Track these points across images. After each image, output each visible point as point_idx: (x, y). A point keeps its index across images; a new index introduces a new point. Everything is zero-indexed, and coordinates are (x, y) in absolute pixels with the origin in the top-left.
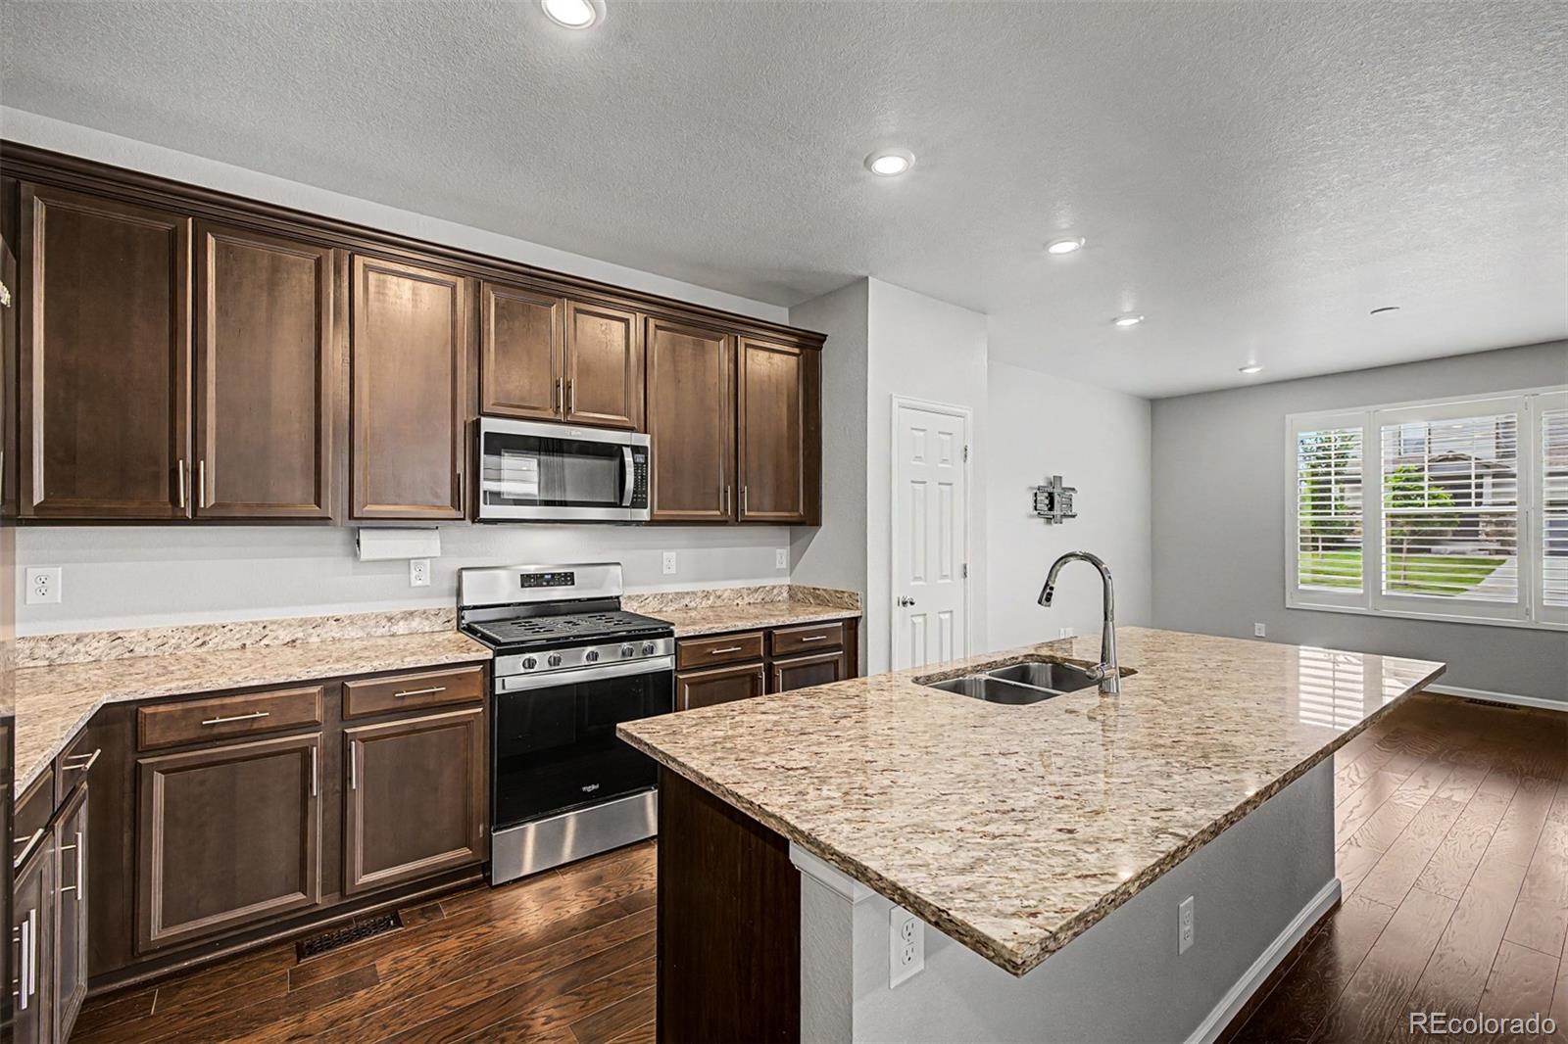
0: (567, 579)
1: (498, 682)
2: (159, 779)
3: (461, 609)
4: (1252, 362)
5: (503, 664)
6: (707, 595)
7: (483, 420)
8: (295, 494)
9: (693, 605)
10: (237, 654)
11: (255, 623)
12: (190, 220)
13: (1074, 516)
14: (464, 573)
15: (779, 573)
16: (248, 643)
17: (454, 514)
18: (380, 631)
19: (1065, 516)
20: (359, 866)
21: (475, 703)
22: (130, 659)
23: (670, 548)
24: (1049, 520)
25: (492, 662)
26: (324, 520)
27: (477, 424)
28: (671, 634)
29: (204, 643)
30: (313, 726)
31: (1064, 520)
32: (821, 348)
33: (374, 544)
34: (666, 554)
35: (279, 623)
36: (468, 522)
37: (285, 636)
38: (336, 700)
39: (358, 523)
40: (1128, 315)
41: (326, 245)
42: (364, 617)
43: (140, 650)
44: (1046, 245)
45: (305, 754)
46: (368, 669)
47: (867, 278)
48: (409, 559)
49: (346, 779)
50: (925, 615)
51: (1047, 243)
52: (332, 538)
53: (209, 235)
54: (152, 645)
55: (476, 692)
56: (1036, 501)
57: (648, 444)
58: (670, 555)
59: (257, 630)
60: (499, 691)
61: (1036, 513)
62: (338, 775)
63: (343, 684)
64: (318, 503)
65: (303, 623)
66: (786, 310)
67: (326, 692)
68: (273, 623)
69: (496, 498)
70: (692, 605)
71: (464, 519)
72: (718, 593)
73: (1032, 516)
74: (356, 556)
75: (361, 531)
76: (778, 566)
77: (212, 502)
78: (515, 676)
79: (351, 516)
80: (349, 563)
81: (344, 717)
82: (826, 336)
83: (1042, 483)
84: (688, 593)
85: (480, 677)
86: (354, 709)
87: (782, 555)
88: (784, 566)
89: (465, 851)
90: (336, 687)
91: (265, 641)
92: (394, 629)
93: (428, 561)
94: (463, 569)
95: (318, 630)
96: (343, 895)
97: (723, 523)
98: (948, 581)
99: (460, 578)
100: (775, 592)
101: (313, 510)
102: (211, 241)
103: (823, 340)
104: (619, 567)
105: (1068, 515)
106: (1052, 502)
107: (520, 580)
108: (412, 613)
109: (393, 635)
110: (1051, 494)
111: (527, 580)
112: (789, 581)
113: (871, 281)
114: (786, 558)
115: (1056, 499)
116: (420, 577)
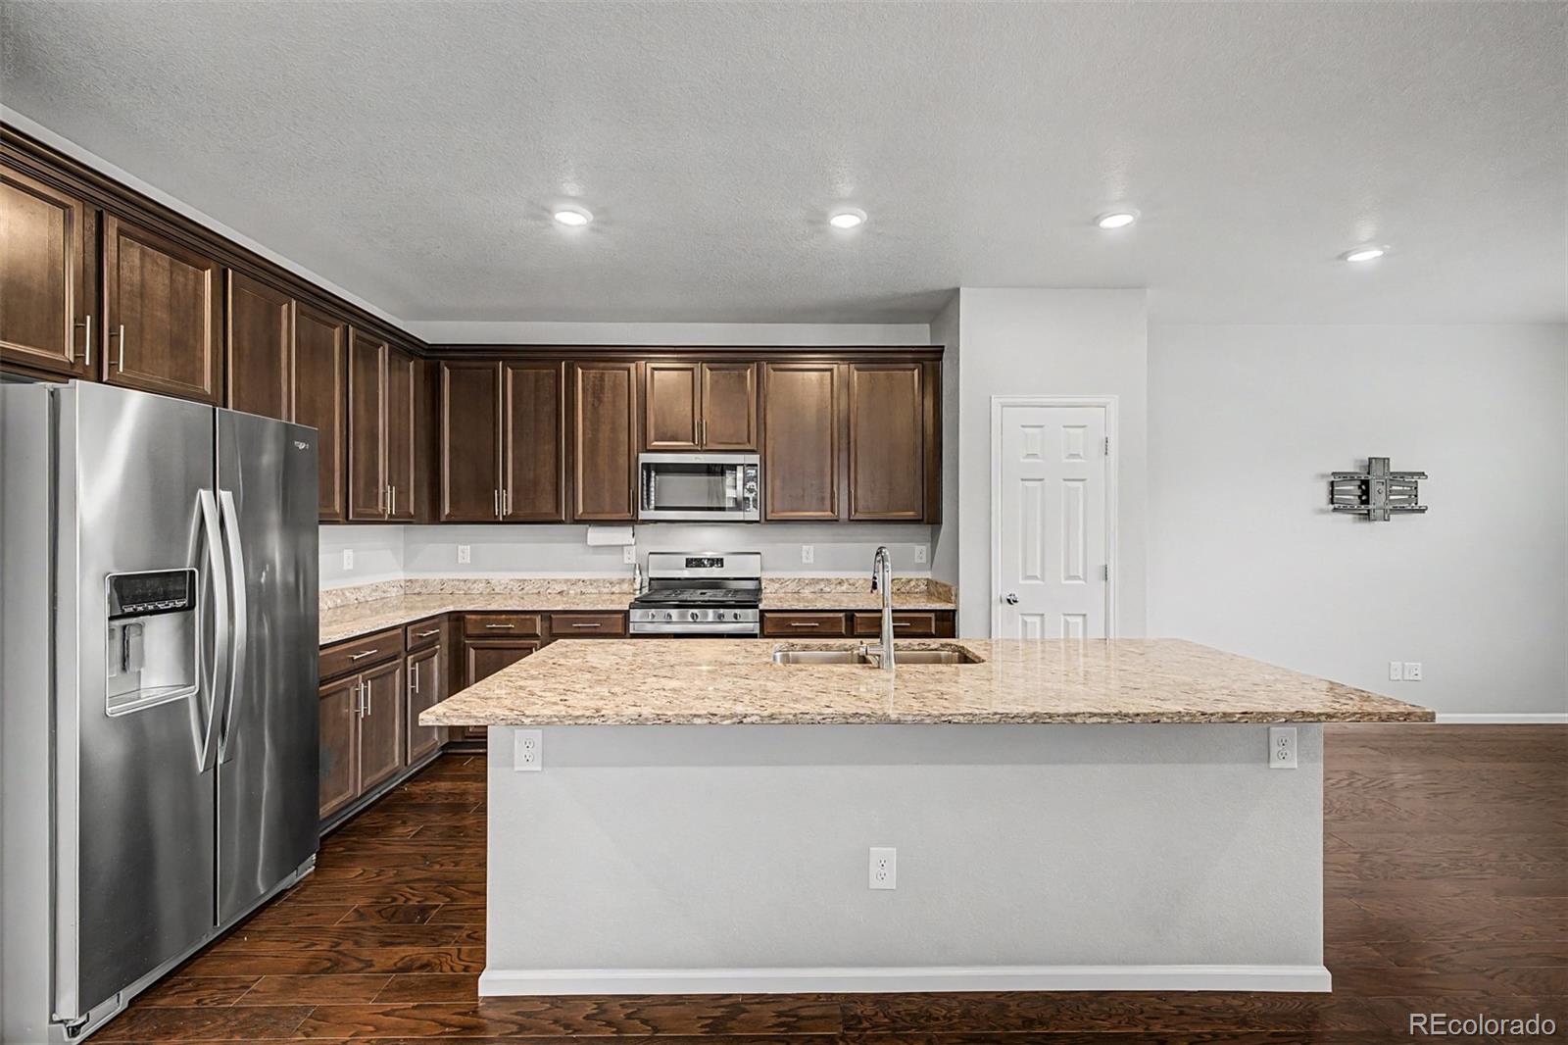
0: (719, 562)
1: (632, 625)
2: (472, 652)
3: (650, 580)
5: (635, 614)
6: (844, 582)
7: (640, 455)
8: (547, 507)
9: (827, 589)
10: (536, 596)
11: (545, 580)
12: (501, 363)
13: (1421, 511)
14: (651, 557)
15: (919, 568)
17: (628, 516)
18: (606, 590)
19: (1395, 510)
22: (493, 593)
23: (806, 542)
24: (1366, 517)
25: (628, 611)
26: (563, 522)
27: (637, 457)
28: (757, 607)
31: (1395, 517)
32: (941, 359)
34: (805, 547)
35: (556, 581)
40: (1366, 248)
41: (560, 360)
42: (596, 581)
43: (497, 590)
44: (1096, 220)
47: (958, 291)
48: (623, 546)
50: (1043, 615)
51: (1097, 217)
53: (509, 368)
54: (502, 587)
55: (620, 630)
56: (1332, 493)
57: (757, 462)
58: (809, 548)
59: (546, 583)
60: (632, 631)
61: (1331, 507)
63: (550, 616)
64: (558, 512)
65: (569, 582)
66: (928, 326)
68: (553, 580)
72: (851, 582)
73: (1322, 511)
74: (586, 543)
76: (916, 560)
77: (510, 512)
78: (639, 623)
79: (574, 519)
80: (582, 549)
82: (943, 347)
83: (1349, 467)
84: (823, 580)
85: (621, 622)
87: (919, 552)
88: (924, 560)
90: (548, 617)
91: (549, 591)
92: (614, 589)
93: (633, 549)
94: (650, 553)
98: (1080, 582)
99: (649, 559)
100: (913, 584)
101: (557, 516)
102: (509, 370)
103: (942, 352)
104: (759, 556)
105: (1403, 510)
106: (1366, 492)
107: (685, 562)
108: (623, 580)
109: (613, 593)
110: (1366, 483)
111: (690, 563)
112: (928, 575)
113: (961, 289)
114: (925, 553)
115: (1374, 487)
116: (630, 557)
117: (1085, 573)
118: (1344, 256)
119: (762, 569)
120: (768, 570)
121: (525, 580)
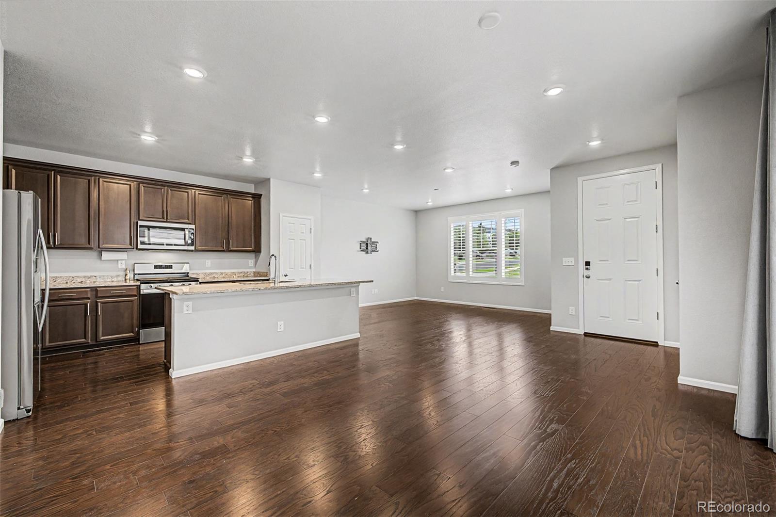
0: (171, 267)
1: (141, 291)
3: (135, 274)
4: (430, 201)
5: (143, 286)
6: (222, 274)
7: (139, 222)
8: (83, 241)
11: (70, 276)
12: (53, 172)
13: (378, 251)
14: (135, 265)
15: (251, 268)
16: (68, 282)
17: (130, 247)
18: (109, 280)
19: (373, 251)
20: (101, 334)
21: (135, 296)
23: (208, 259)
24: (367, 253)
25: (140, 285)
26: (91, 249)
27: (137, 223)
28: (198, 281)
29: (55, 281)
30: (88, 298)
31: (373, 253)
32: (261, 198)
33: (106, 255)
34: (207, 261)
35: (78, 277)
36: (135, 249)
37: (79, 280)
38: (94, 293)
39: (101, 250)
40: (366, 189)
41: (91, 176)
42: (104, 276)
45: (86, 305)
46: (103, 285)
47: (269, 179)
48: (118, 260)
49: (97, 312)
50: (294, 279)
52: (94, 254)
53: (58, 176)
55: (135, 293)
56: (361, 246)
57: (194, 228)
58: (209, 261)
59: (71, 278)
60: (141, 293)
62: (95, 312)
63: (96, 289)
64: (89, 244)
65: (85, 277)
66: (253, 185)
67: (91, 290)
69: (143, 243)
70: (216, 276)
71: (134, 249)
72: (226, 273)
73: (359, 251)
74: (101, 259)
75: (103, 252)
76: (250, 265)
77: (60, 243)
78: (146, 289)
79: (99, 247)
80: (99, 261)
81: (97, 297)
82: (262, 194)
83: (364, 240)
84: (214, 273)
85: (136, 289)
86: (99, 295)
87: (251, 262)
88: (252, 265)
89: (132, 334)
90: (95, 290)
91: (74, 281)
92: (113, 280)
93: (124, 261)
94: (135, 263)
95: (89, 279)
96: (96, 341)
97: (223, 251)
98: (304, 270)
99: (134, 266)
100: (248, 273)
101: (88, 246)
103: (261, 196)
104: (188, 264)
105: (374, 251)
106: (367, 246)
107: (154, 267)
108: (119, 276)
109: (113, 281)
110: (367, 244)
111: (156, 267)
112: (254, 270)
113: (271, 180)
114: (253, 263)
115: (369, 245)
116: (122, 265)
117: (305, 267)
118: (362, 190)
119: (190, 270)
120: (192, 270)
121: (56, 277)
